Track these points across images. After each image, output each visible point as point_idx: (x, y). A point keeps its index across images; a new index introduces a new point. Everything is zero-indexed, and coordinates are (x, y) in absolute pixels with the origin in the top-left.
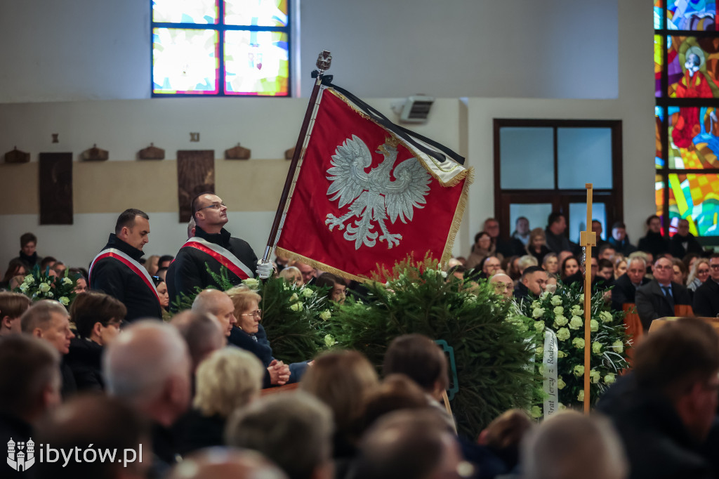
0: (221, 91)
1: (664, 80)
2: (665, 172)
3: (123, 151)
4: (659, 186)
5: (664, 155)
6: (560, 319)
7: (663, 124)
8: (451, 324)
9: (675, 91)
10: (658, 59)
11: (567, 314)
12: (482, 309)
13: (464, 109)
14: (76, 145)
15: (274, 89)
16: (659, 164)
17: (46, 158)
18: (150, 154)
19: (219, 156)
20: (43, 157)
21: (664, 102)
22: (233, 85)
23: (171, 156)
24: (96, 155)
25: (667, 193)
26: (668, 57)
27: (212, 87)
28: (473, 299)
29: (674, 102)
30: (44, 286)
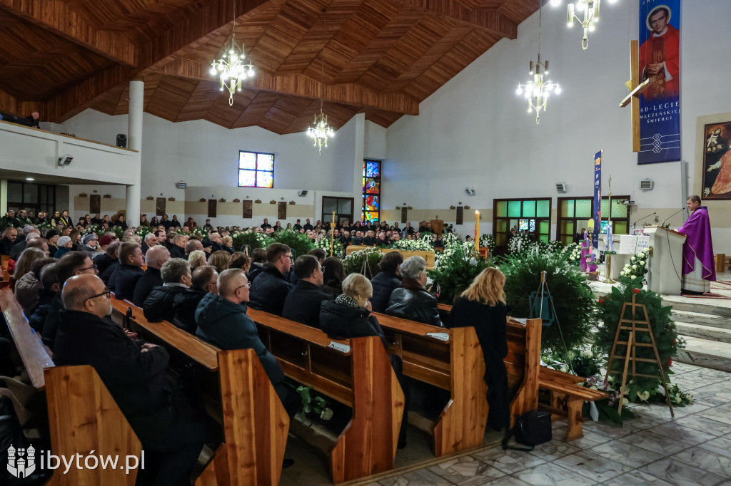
0: (256, 186)
1: (365, 189)
2: (364, 211)
3: (229, 199)
4: (363, 214)
5: (364, 207)
6: (327, 245)
7: (364, 199)
8: (295, 245)
9: (368, 191)
10: (364, 183)
11: (329, 244)
12: (303, 241)
13: (315, 193)
14: (218, 198)
15: (269, 186)
16: (363, 209)
17: (210, 201)
18: (236, 201)
19: (254, 202)
20: (210, 200)
21: (365, 194)
22: (259, 185)
23: (241, 201)
24: (223, 200)
25: (365, 216)
26: (366, 183)
27: (253, 185)
28: (301, 239)
29: (368, 194)
30: (200, 232)
